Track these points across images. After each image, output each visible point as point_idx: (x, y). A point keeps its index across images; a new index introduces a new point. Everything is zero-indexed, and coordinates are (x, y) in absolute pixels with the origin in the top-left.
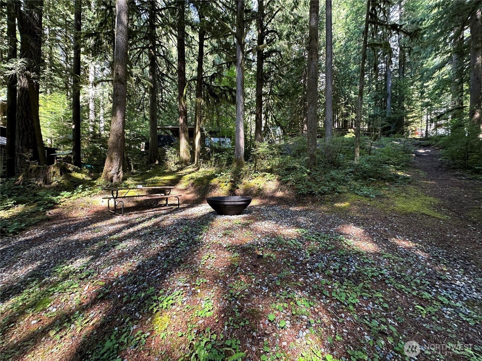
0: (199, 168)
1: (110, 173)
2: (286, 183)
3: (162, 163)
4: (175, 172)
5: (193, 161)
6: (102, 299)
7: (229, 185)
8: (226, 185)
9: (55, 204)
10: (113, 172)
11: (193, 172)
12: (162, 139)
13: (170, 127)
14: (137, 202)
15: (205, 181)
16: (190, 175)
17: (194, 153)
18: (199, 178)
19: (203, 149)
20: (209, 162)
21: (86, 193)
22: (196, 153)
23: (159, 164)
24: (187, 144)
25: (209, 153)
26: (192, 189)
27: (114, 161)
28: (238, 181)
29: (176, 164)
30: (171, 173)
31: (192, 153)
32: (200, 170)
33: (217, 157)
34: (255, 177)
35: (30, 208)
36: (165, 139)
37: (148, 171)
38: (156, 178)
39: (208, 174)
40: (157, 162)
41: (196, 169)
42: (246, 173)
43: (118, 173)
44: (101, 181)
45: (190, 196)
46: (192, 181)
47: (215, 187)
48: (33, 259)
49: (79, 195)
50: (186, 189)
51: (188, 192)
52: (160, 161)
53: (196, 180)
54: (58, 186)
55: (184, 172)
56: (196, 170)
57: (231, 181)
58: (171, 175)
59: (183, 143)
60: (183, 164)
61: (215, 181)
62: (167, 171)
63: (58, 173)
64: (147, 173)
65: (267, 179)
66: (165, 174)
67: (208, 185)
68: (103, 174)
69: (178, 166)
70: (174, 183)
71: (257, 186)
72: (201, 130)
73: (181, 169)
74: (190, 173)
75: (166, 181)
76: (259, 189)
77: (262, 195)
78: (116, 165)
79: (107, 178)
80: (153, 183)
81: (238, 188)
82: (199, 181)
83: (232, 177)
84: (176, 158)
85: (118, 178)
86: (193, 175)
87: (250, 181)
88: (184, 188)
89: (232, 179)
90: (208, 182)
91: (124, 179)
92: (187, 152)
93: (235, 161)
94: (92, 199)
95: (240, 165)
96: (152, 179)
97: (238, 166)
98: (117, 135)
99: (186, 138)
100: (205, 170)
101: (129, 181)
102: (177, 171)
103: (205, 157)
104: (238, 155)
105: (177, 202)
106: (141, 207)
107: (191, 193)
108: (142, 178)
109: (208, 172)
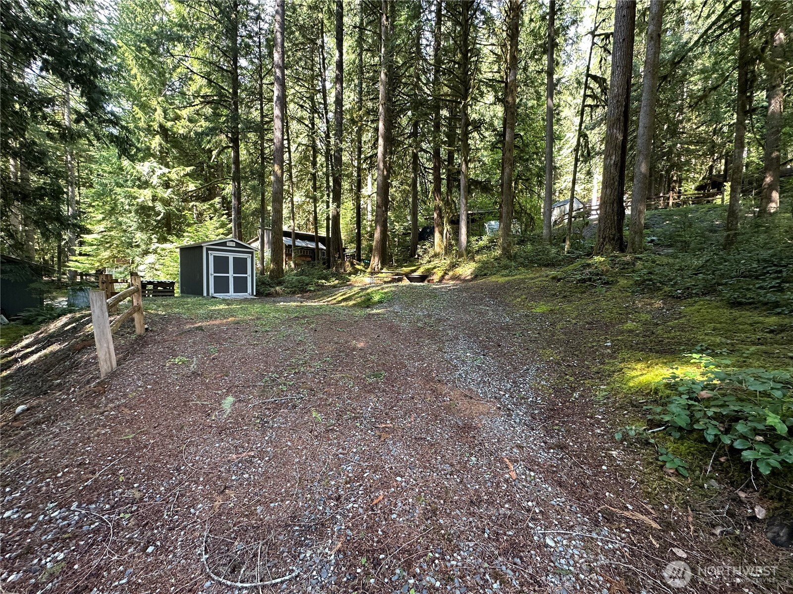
1: (373, 265)
3: (419, 257)
9: (349, 280)
10: (375, 264)
18: (429, 268)
21: (361, 276)
23: (417, 258)
27: (376, 257)
28: (452, 269)
35: (340, 282)
37: (405, 264)
38: (403, 269)
40: (416, 256)
42: (461, 264)
43: (378, 265)
44: (369, 270)
47: (434, 274)
49: (359, 277)
53: (426, 270)
54: (350, 272)
59: (437, 237)
63: (350, 265)
68: (370, 266)
75: (408, 271)
79: (372, 268)
81: (448, 274)
82: (428, 270)
84: (432, 251)
85: (378, 268)
90: (432, 270)
92: (440, 245)
93: (458, 254)
94: (364, 279)
99: (440, 232)
101: (384, 269)
104: (460, 249)
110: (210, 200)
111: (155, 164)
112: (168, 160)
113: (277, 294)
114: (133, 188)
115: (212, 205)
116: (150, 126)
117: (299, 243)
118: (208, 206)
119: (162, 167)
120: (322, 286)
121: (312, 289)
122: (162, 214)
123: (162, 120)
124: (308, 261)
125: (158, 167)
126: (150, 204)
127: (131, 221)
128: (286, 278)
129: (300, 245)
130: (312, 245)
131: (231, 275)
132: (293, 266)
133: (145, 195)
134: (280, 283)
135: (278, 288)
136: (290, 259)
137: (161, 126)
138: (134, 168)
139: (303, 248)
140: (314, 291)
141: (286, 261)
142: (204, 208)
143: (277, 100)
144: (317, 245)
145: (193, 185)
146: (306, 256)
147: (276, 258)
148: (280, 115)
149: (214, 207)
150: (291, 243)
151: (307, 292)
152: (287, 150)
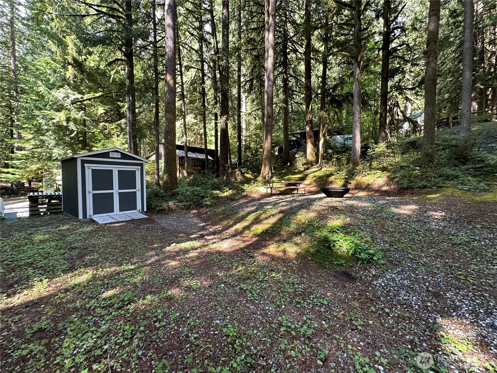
0: (322, 168)
1: (264, 174)
2: (393, 179)
3: (292, 165)
4: (302, 171)
5: (317, 162)
6: (282, 213)
7: (343, 181)
8: (341, 181)
9: (244, 190)
10: (266, 173)
11: (316, 171)
12: (292, 143)
13: (299, 131)
14: (280, 191)
15: (325, 178)
16: (313, 174)
17: (319, 155)
18: (321, 176)
19: (325, 151)
20: (331, 163)
21: (255, 185)
22: (320, 155)
23: (290, 166)
24: (313, 147)
25: (331, 155)
26: (315, 184)
27: (267, 166)
28: (352, 178)
29: (303, 165)
30: (300, 172)
31: (317, 155)
32: (323, 170)
33: (337, 158)
34: (368, 174)
35: (235, 192)
36: (294, 143)
37: (283, 171)
38: (290, 176)
39: (328, 173)
40: (289, 164)
41: (319, 168)
42: (360, 172)
43: (268, 174)
44: (260, 178)
45: (313, 189)
46: (315, 178)
47: (331, 182)
48: (253, 206)
49: (252, 186)
50: (310, 184)
51: (312, 186)
52: (291, 163)
53: (318, 178)
54: (241, 182)
55: (309, 171)
56: (319, 170)
57: (345, 178)
58: (300, 174)
59: (310, 147)
60: (309, 164)
61: (332, 178)
62: (296, 171)
63: (240, 174)
64: (283, 173)
65: (378, 176)
66: (295, 173)
67: (326, 181)
68: (261, 175)
69: (305, 166)
70: (303, 179)
71: (366, 182)
72: (324, 136)
73: (308, 169)
74: (314, 172)
75: (297, 179)
76: (368, 184)
77: (370, 189)
78: (267, 168)
79: (263, 177)
80: (288, 180)
81: (350, 183)
82: (321, 178)
83: (346, 175)
84: (304, 160)
85: (269, 176)
86: (316, 174)
87: (362, 178)
88: (309, 183)
89: (347, 177)
90: (327, 179)
91: (272, 177)
92: (312, 154)
93: (352, 162)
94: (258, 188)
95: (356, 164)
96: (287, 177)
97: (353, 165)
98: (268, 150)
99: (312, 143)
100: (327, 169)
101: (274, 179)
102: (304, 171)
103: (327, 158)
104: (354, 157)
105: (304, 192)
106: (282, 193)
107: (314, 186)
108: (281, 176)
109: (329, 171)
110: (117, 121)
111: (69, 91)
112: (82, 88)
113: (171, 210)
114: (50, 111)
115: (119, 125)
116: (65, 59)
117: (191, 155)
118: (115, 126)
119: (76, 93)
120: (218, 198)
121: (208, 203)
122: (75, 132)
123: (75, 55)
124: (199, 170)
125: (72, 92)
126: (65, 124)
127: (50, 139)
128: (180, 189)
129: (191, 156)
130: (202, 156)
131: (116, 191)
132: (186, 174)
133: (60, 117)
134: (174, 196)
135: (171, 203)
136: (184, 169)
137: (74, 59)
138: (50, 93)
139: (194, 159)
140: (211, 206)
141: (180, 170)
142: (112, 127)
143: (168, 9)
144: (207, 157)
145: (102, 108)
146: (196, 166)
147: (170, 169)
148: (172, 23)
149: (121, 127)
150: (184, 155)
151: (203, 207)
152: (179, 73)
